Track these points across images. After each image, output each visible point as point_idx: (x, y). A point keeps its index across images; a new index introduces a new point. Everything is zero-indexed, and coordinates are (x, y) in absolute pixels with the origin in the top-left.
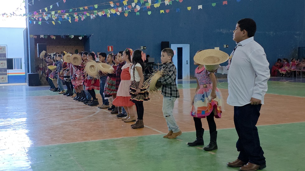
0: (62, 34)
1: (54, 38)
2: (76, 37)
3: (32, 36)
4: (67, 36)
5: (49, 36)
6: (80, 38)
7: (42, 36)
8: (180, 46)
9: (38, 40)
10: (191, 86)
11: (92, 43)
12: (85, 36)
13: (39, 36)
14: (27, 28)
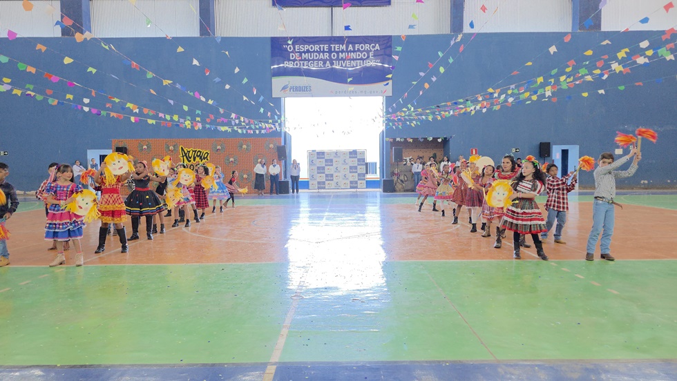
0: (420, 138)
1: (411, 140)
2: (435, 139)
3: (388, 139)
4: (425, 139)
5: (405, 139)
6: (440, 140)
7: (398, 139)
8: (565, 147)
9: (394, 143)
10: (579, 199)
11: (452, 144)
12: (445, 138)
13: (395, 139)
14: (383, 131)
